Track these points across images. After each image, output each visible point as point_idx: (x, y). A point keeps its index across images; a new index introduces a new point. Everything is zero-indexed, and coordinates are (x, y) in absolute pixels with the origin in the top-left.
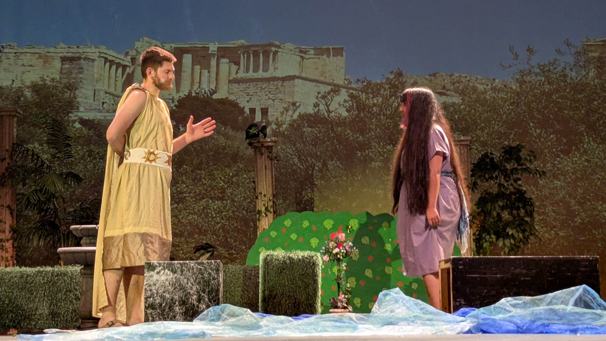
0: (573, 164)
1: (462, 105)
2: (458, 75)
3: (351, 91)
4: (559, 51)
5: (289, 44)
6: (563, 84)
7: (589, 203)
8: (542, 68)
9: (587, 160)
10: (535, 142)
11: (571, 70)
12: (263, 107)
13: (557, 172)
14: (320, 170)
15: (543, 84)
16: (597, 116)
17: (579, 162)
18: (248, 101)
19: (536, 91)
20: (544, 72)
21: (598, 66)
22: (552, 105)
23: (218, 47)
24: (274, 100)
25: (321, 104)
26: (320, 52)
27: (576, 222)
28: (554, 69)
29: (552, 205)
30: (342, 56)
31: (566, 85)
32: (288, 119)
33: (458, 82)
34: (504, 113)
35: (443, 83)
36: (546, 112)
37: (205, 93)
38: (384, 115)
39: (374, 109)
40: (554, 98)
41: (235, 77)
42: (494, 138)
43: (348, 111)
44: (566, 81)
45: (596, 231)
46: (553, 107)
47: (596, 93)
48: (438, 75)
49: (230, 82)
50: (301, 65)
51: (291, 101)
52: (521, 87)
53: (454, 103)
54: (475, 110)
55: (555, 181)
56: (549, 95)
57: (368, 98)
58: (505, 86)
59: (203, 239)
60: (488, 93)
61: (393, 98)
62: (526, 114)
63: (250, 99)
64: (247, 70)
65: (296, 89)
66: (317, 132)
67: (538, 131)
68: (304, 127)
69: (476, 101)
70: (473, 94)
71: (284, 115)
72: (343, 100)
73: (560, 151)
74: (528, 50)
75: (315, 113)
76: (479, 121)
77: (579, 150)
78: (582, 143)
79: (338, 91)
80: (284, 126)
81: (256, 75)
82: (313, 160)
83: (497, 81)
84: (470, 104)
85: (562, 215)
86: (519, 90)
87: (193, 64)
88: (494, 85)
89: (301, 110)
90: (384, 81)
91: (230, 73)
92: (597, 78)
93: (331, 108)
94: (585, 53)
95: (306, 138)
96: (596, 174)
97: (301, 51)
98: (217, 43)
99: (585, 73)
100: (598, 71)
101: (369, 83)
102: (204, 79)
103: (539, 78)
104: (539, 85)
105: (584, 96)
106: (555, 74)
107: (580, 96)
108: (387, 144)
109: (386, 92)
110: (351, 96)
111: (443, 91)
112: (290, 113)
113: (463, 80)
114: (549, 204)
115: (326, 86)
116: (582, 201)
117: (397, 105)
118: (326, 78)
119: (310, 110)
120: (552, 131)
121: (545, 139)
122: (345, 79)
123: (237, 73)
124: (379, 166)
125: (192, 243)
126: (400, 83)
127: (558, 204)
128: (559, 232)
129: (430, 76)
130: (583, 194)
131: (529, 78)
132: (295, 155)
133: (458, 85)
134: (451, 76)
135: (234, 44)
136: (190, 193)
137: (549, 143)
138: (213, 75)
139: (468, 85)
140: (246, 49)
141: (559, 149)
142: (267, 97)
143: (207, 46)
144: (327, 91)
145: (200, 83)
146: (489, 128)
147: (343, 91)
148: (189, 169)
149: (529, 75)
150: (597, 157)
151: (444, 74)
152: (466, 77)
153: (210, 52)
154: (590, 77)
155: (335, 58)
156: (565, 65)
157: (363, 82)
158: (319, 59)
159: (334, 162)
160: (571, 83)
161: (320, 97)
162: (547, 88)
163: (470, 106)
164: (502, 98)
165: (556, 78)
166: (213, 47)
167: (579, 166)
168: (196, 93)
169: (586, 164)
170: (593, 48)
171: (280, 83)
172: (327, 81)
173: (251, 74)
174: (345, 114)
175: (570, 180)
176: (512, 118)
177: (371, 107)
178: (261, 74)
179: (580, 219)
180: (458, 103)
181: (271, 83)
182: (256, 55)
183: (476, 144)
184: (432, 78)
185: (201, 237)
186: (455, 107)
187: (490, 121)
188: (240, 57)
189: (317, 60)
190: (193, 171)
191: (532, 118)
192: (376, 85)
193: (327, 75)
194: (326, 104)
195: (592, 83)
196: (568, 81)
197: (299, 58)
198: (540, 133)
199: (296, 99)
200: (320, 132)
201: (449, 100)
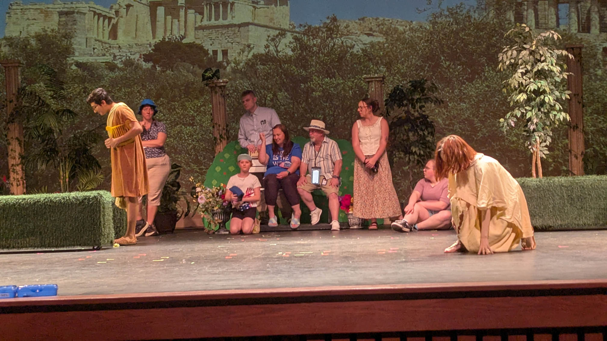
0: (476, 89)
1: (385, 43)
2: (382, 19)
3: (295, 34)
6: (467, 23)
7: (489, 121)
8: (450, 10)
9: (487, 86)
10: (445, 72)
11: (475, 12)
12: (223, 49)
13: (463, 97)
14: (272, 100)
15: (452, 24)
17: (481, 88)
18: (211, 45)
19: (446, 30)
20: (452, 14)
21: (497, 9)
22: (459, 41)
23: (186, 1)
24: (232, 43)
25: (271, 46)
26: (269, 2)
27: (479, 136)
28: (461, 11)
29: (459, 123)
30: (287, 5)
31: (470, 25)
32: (244, 58)
33: (382, 24)
34: (420, 49)
35: (370, 26)
37: (176, 38)
38: (322, 53)
39: (314, 48)
40: (461, 36)
41: (200, 24)
42: (412, 70)
43: (293, 51)
44: (470, 21)
45: (494, 143)
46: (459, 43)
47: (496, 31)
48: (366, 19)
49: (196, 29)
50: (254, 15)
51: (247, 44)
52: (433, 27)
53: (379, 42)
54: (396, 47)
55: (461, 104)
56: (457, 33)
57: (309, 40)
58: (421, 27)
59: (178, 158)
60: (407, 33)
61: (330, 39)
62: (438, 49)
63: (213, 42)
64: (210, 20)
65: (250, 33)
66: (268, 69)
67: (448, 63)
68: (257, 64)
69: (397, 40)
70: (395, 34)
71: (241, 56)
72: (289, 42)
73: (466, 79)
75: (266, 54)
76: (400, 57)
77: (481, 77)
78: (484, 71)
79: (284, 34)
80: (241, 64)
81: (217, 23)
82: (265, 92)
83: (414, 23)
84: (392, 42)
85: (468, 131)
86: (432, 30)
87: (166, 15)
88: (411, 26)
89: (255, 51)
90: (322, 25)
91: (195, 22)
92: (496, 18)
93: (279, 49)
95: (259, 74)
96: (495, 97)
97: (253, 2)
99: (486, 14)
100: (497, 12)
101: (310, 27)
102: (175, 27)
103: (448, 20)
104: (449, 25)
105: (485, 33)
106: (462, 15)
107: (481, 33)
108: (325, 77)
109: (324, 35)
110: (296, 39)
111: (371, 32)
112: (246, 53)
113: (386, 22)
114: (457, 122)
115: (274, 30)
116: (484, 119)
117: (332, 44)
118: (274, 24)
119: (262, 51)
120: (459, 63)
121: (453, 69)
122: (290, 25)
123: (201, 21)
124: (319, 96)
126: (335, 26)
127: (464, 122)
129: (359, 20)
130: (484, 113)
131: (440, 19)
133: (382, 27)
134: (376, 20)
136: (166, 120)
137: (457, 73)
138: (182, 23)
139: (391, 27)
140: (208, 1)
141: (465, 77)
142: (226, 41)
144: (275, 35)
145: (171, 30)
146: (408, 61)
147: (289, 34)
148: (165, 101)
149: (441, 16)
150: (496, 83)
151: (371, 19)
152: (389, 20)
153: (179, 4)
154: (490, 17)
155: (282, 7)
156: (470, 8)
157: (305, 26)
158: (268, 8)
159: (282, 93)
160: (474, 23)
161: (270, 40)
162: (455, 27)
163: (392, 44)
164: (418, 37)
165: (462, 19)
166: (181, 1)
167: (481, 91)
168: (169, 39)
169: (487, 89)
171: (237, 29)
172: (275, 26)
173: (213, 22)
174: (290, 53)
175: (473, 102)
176: (427, 53)
177: (311, 47)
178: (221, 22)
179: (482, 134)
180: (383, 42)
181: (230, 29)
182: (217, 6)
183: (398, 76)
184: (362, 22)
185: (177, 156)
186: (380, 45)
187: (409, 56)
188: (203, 8)
189: (266, 9)
190: (168, 103)
191: (443, 52)
192: (315, 28)
193: (275, 21)
194: (275, 45)
195: (492, 22)
196: (472, 21)
197: (252, 8)
198: (449, 65)
199: (250, 42)
200: (270, 69)
201: (375, 40)
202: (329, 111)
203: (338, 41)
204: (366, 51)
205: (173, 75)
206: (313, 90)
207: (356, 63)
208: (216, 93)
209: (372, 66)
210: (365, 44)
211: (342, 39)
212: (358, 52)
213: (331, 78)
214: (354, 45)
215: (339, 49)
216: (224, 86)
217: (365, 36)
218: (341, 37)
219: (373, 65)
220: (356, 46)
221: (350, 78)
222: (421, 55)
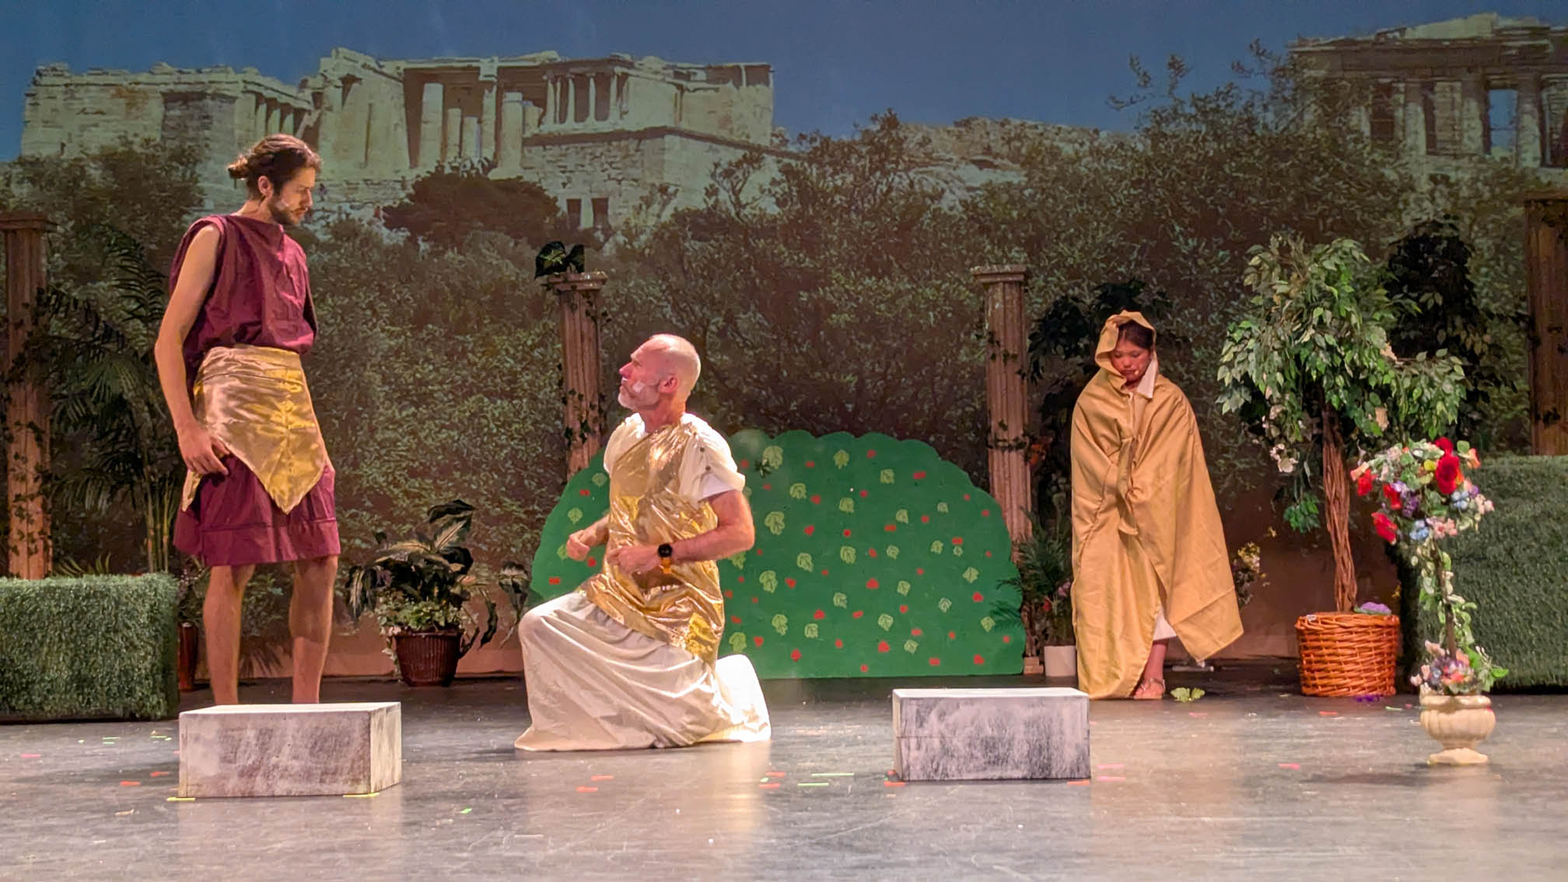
1: (1026, 188)
2: (1018, 122)
3: (786, 160)
4: (1238, 67)
5: (652, 58)
6: (1246, 138)
8: (1201, 104)
10: (1184, 267)
11: (1265, 107)
12: (596, 196)
14: (722, 333)
15: (1204, 140)
16: (1319, 209)
18: (564, 185)
19: (1188, 154)
20: (1205, 113)
21: (1326, 100)
22: (1222, 186)
23: (500, 69)
24: (619, 182)
25: (721, 190)
26: (720, 75)
28: (1228, 106)
30: (767, 83)
31: (1252, 142)
32: (652, 221)
33: (1018, 137)
34: (1118, 204)
35: (985, 141)
36: (1208, 201)
37: (472, 167)
38: (857, 211)
39: (837, 198)
40: (1227, 170)
41: (536, 131)
42: (1095, 260)
43: (779, 203)
44: (1253, 133)
46: (1224, 189)
47: (1322, 160)
48: (974, 123)
49: (525, 142)
50: (679, 106)
51: (657, 183)
52: (1155, 146)
53: (1010, 184)
54: (1055, 198)
56: (1217, 164)
57: (822, 176)
58: (1121, 145)
59: (470, 482)
60: (1084, 161)
61: (878, 174)
62: (1166, 205)
63: (569, 179)
64: (562, 120)
65: (666, 157)
66: (712, 250)
67: (1192, 243)
68: (685, 238)
69: (1057, 180)
70: (1051, 164)
71: (643, 214)
72: (769, 180)
74: (1171, 65)
75: (709, 211)
76: (1063, 223)
79: (759, 160)
80: (643, 238)
81: (580, 128)
82: (705, 310)
83: (1103, 134)
84: (1044, 185)
86: (1150, 154)
87: (446, 105)
88: (1096, 144)
89: (678, 203)
90: (858, 138)
91: (524, 124)
92: (1321, 125)
93: (743, 198)
94: (1296, 71)
95: (690, 263)
97: (678, 75)
98: (496, 59)
99: (1295, 115)
100: (1324, 110)
101: (826, 141)
102: (471, 139)
103: (1194, 127)
104: (1195, 142)
105: (1293, 165)
106: (1231, 117)
107: (1282, 166)
108: (864, 275)
109: (862, 162)
110: (787, 171)
111: (989, 158)
112: (656, 208)
113: (1029, 133)
115: (732, 149)
117: (885, 189)
118: (731, 131)
119: (699, 202)
120: (1221, 241)
121: (1206, 260)
122: (773, 135)
123: (540, 122)
124: (847, 323)
125: (448, 489)
126: (892, 141)
128: (1236, 462)
129: (957, 124)
131: (1172, 126)
132: (667, 300)
133: (1018, 144)
134: (1003, 125)
135: (534, 60)
136: (441, 383)
137: (1216, 269)
138: (489, 128)
139: (1040, 143)
140: (559, 71)
142: (605, 175)
143: (474, 64)
144: (734, 161)
145: (460, 146)
146: (1085, 235)
147: (769, 160)
148: (439, 331)
149: (1174, 119)
151: (989, 122)
152: (1036, 127)
153: (481, 78)
154: (1306, 123)
155: (752, 88)
156: (1253, 97)
157: (813, 140)
158: (717, 90)
159: (750, 313)
160: (1263, 137)
161: (721, 175)
162: (1212, 147)
163: (1044, 190)
164: (1114, 171)
165: (1231, 127)
166: (488, 68)
168: (453, 168)
170: (1314, 59)
171: (632, 145)
172: (735, 138)
173: (571, 126)
174: (773, 210)
176: (1137, 215)
177: (829, 194)
178: (591, 125)
180: (1019, 185)
181: (614, 143)
182: (581, 83)
183: (1057, 274)
184: (963, 129)
185: (467, 478)
186: (1013, 192)
187: (1088, 222)
188: (546, 88)
189: (711, 93)
190: (448, 337)
191: (1179, 214)
192: (841, 145)
193: (735, 127)
194: (733, 188)
195: (1311, 136)
196: (1259, 132)
197: (674, 90)
198: (1195, 249)
199: (668, 179)
200: (719, 249)
201: (998, 177)
202: (872, 364)
203: (900, 181)
204: (975, 206)
205: (461, 262)
206: (832, 309)
207: (947, 240)
208: (573, 308)
209: (989, 247)
210: (970, 189)
211: (912, 174)
212: (951, 209)
213: (879, 278)
214: (943, 191)
215: (902, 202)
216: (596, 291)
217: (974, 168)
218: (907, 170)
219: (992, 243)
220: (947, 194)
221: (930, 278)
222: (1121, 222)
